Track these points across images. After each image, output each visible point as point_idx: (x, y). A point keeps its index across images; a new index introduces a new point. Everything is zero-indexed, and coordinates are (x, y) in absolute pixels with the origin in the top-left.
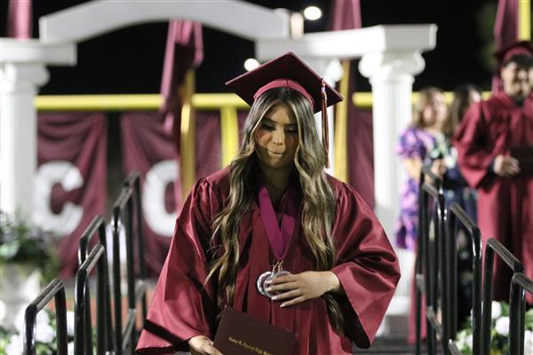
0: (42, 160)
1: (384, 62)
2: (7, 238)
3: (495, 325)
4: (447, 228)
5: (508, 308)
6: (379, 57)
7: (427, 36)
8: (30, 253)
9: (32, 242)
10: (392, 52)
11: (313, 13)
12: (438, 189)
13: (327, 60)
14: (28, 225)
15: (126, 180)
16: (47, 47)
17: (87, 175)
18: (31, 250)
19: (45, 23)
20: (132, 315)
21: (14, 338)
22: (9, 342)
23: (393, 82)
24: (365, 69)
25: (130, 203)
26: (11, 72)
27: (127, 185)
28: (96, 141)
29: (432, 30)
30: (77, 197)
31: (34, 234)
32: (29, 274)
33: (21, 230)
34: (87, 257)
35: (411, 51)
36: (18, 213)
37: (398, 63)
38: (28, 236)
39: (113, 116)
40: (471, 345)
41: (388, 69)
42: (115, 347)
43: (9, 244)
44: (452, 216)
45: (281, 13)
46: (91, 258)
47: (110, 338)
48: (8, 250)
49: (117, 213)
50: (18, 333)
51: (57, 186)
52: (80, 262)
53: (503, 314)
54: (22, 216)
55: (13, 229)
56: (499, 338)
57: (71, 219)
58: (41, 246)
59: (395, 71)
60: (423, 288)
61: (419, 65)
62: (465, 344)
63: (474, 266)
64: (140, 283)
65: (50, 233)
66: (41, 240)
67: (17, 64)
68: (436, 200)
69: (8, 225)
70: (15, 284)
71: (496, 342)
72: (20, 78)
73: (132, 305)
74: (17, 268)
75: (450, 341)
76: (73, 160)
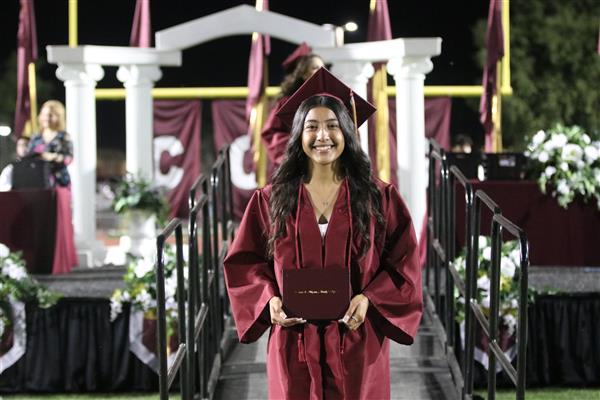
0: (156, 135)
1: (404, 65)
2: (132, 191)
3: (482, 252)
4: (448, 183)
5: (490, 241)
6: (401, 61)
7: (435, 45)
8: (149, 203)
9: (149, 194)
10: (410, 57)
11: (352, 27)
12: (442, 155)
13: (363, 63)
14: (147, 182)
15: (219, 149)
16: (160, 53)
17: (187, 145)
18: (149, 200)
19: (159, 35)
20: (225, 245)
21: (140, 262)
22: (137, 264)
23: (410, 79)
24: (391, 69)
25: (223, 166)
26: (135, 71)
27: (221, 152)
28: (194, 120)
29: (439, 41)
30: (179, 161)
31: (150, 188)
32: (148, 217)
33: (142, 185)
34: (195, 203)
35: (424, 56)
36: (139, 173)
37: (414, 65)
38: (146, 189)
39: (207, 103)
40: (464, 267)
41: (407, 69)
42: (214, 267)
43: (134, 195)
44: (452, 175)
45: (328, 27)
46: (199, 205)
47: (210, 261)
48: (133, 200)
49: (215, 172)
50: (143, 258)
51: (165, 153)
52: (190, 207)
53: (488, 245)
54: (142, 175)
55: (137, 185)
56: (485, 262)
57: (176, 177)
58: (155, 196)
59: (413, 71)
60: (432, 228)
61: (429, 66)
62: (462, 267)
63: (467, 210)
64: (230, 223)
65: (164, 187)
66: (156, 192)
67: (139, 65)
68: (440, 164)
69: (133, 182)
70: (137, 224)
71: (483, 265)
72: (141, 76)
73: (225, 238)
74: (140, 212)
75: (450, 263)
76: (177, 135)
